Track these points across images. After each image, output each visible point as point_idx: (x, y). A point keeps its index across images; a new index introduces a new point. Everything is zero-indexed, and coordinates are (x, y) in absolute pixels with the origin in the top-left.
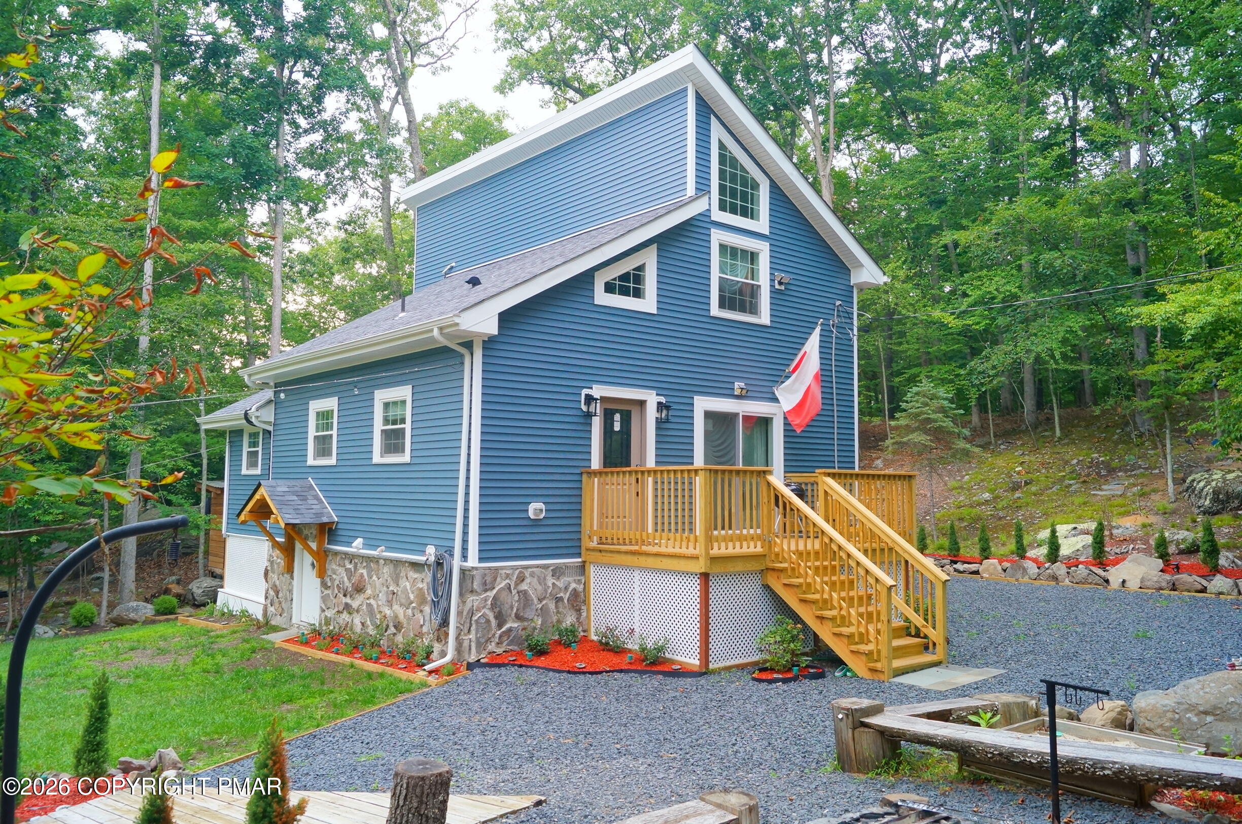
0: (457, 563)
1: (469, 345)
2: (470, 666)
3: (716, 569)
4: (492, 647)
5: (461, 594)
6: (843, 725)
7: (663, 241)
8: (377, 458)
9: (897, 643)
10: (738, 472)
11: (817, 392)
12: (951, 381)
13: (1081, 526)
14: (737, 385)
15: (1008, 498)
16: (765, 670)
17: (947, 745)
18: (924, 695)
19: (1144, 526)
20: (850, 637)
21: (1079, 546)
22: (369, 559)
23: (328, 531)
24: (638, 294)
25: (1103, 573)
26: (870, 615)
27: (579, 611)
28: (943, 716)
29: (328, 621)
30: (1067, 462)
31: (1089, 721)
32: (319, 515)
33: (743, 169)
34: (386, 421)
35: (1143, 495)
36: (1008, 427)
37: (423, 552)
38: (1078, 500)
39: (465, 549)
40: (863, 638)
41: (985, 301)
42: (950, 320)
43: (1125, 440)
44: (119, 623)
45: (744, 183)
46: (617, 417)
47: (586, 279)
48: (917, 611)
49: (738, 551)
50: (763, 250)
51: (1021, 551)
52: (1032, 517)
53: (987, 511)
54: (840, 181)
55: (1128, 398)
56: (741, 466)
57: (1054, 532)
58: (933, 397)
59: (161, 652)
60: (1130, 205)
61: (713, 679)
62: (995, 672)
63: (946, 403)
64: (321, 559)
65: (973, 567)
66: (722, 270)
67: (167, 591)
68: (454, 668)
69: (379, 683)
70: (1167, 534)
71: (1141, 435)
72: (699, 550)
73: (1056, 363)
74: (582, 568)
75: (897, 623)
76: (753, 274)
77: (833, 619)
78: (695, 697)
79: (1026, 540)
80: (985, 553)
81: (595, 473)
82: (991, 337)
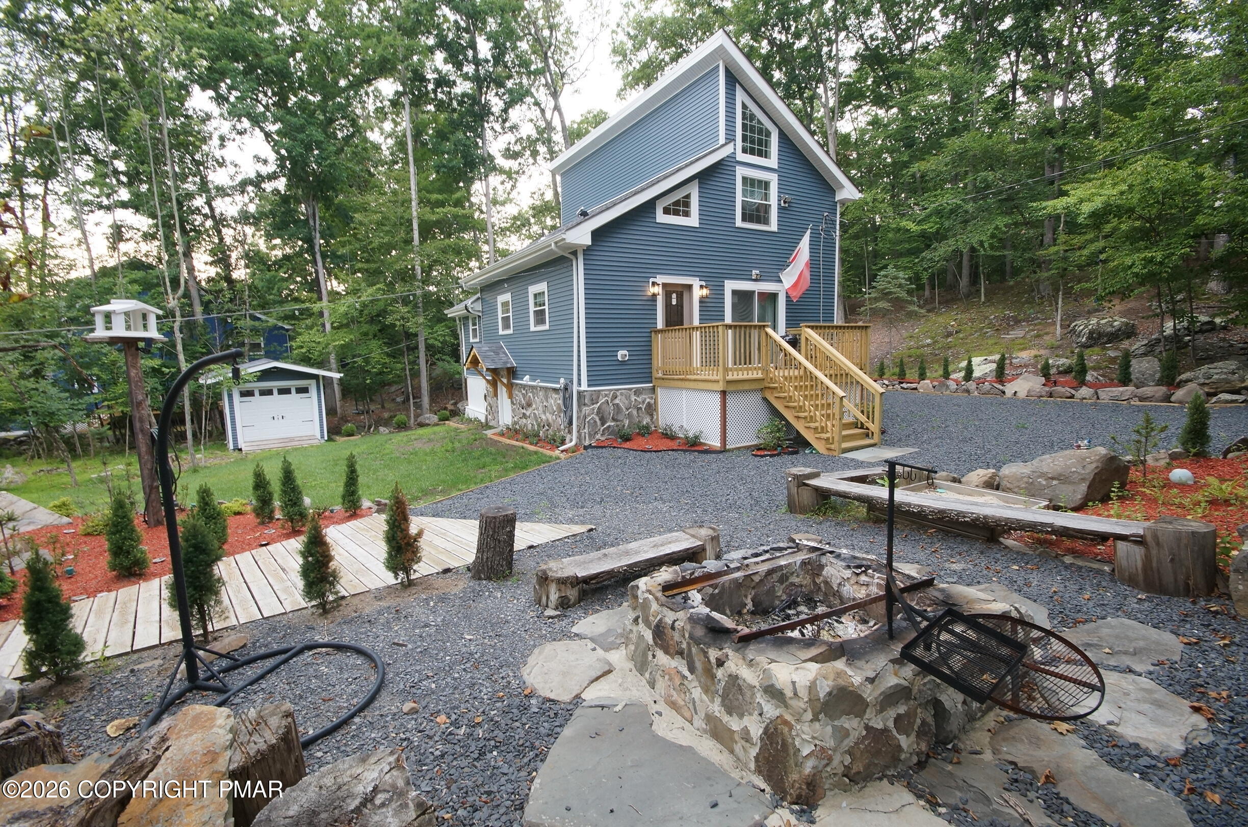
0: (575, 388)
1: (575, 253)
2: (586, 448)
3: (731, 388)
4: (598, 436)
5: (579, 406)
6: (791, 485)
7: (703, 177)
8: (533, 328)
9: (845, 433)
10: (755, 326)
11: (807, 275)
12: (911, 268)
13: (990, 358)
14: (754, 272)
15: (942, 341)
16: (759, 449)
17: (861, 499)
18: (860, 464)
19: (1036, 356)
20: (816, 429)
21: (987, 371)
22: (533, 387)
23: (512, 372)
24: (687, 214)
25: (1001, 387)
26: (828, 416)
27: (652, 415)
28: (862, 480)
29: (515, 423)
30: (987, 318)
31: (968, 483)
32: (507, 363)
33: (759, 122)
34: (536, 304)
35: (1038, 336)
36: (949, 297)
37: (558, 382)
38: (990, 342)
39: (579, 380)
40: (823, 430)
41: (938, 212)
42: (912, 226)
43: (1031, 301)
44: (421, 425)
45: (760, 132)
46: (674, 296)
47: (649, 206)
48: (862, 412)
49: (745, 377)
50: (773, 180)
51: (946, 375)
52: (958, 353)
53: (928, 350)
54: (844, 140)
55: (1035, 272)
56: (756, 323)
57: (970, 362)
58: (896, 278)
59: (430, 440)
60: (1051, 133)
61: (727, 454)
62: (912, 450)
63: (903, 281)
64: (510, 387)
65: (913, 385)
66: (744, 195)
67: (446, 409)
68: (575, 449)
69: (534, 457)
70: (1050, 361)
71: (1043, 297)
72: (719, 377)
73: (985, 250)
74: (653, 390)
75: (847, 419)
76: (766, 197)
77: (805, 418)
78: (714, 466)
79: (950, 368)
80: (922, 377)
81: (661, 331)
82: (940, 236)
